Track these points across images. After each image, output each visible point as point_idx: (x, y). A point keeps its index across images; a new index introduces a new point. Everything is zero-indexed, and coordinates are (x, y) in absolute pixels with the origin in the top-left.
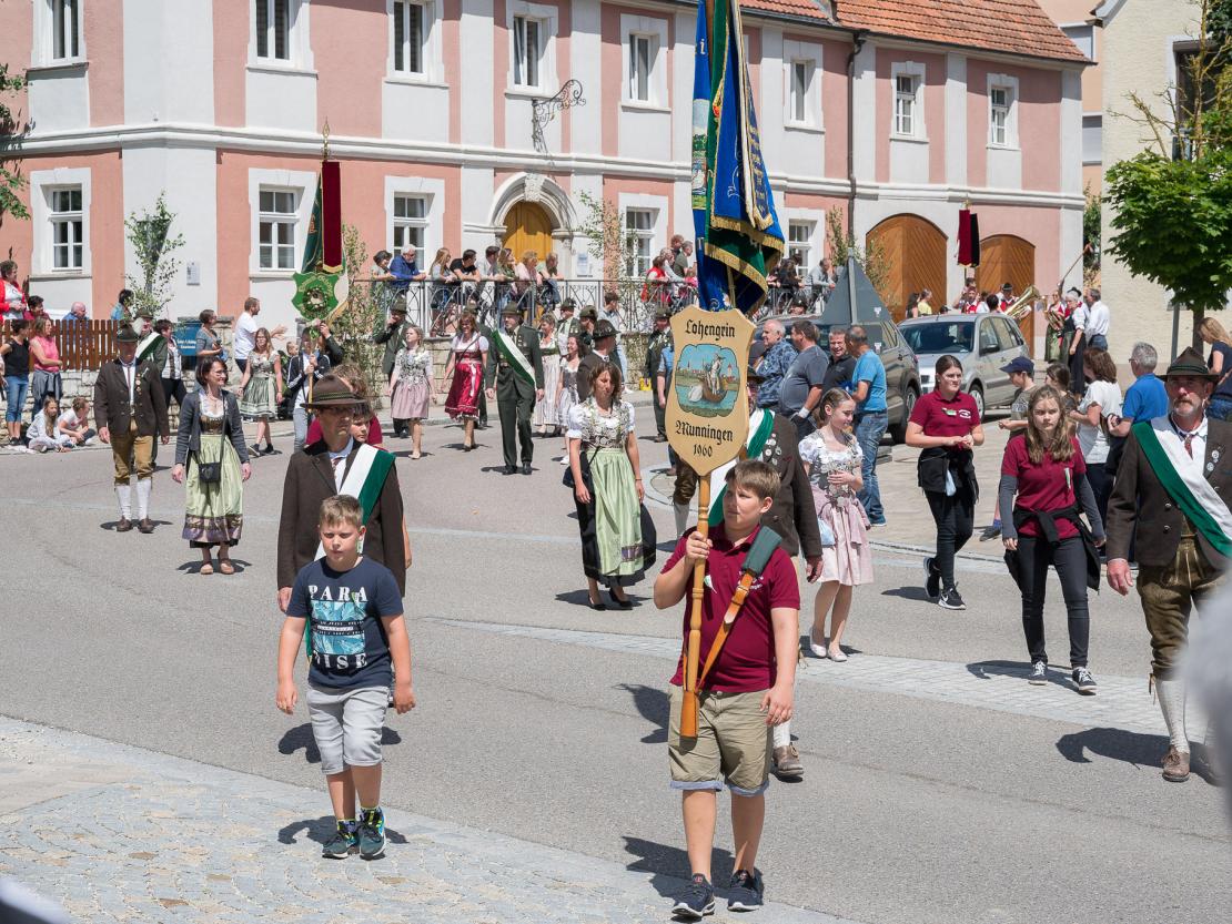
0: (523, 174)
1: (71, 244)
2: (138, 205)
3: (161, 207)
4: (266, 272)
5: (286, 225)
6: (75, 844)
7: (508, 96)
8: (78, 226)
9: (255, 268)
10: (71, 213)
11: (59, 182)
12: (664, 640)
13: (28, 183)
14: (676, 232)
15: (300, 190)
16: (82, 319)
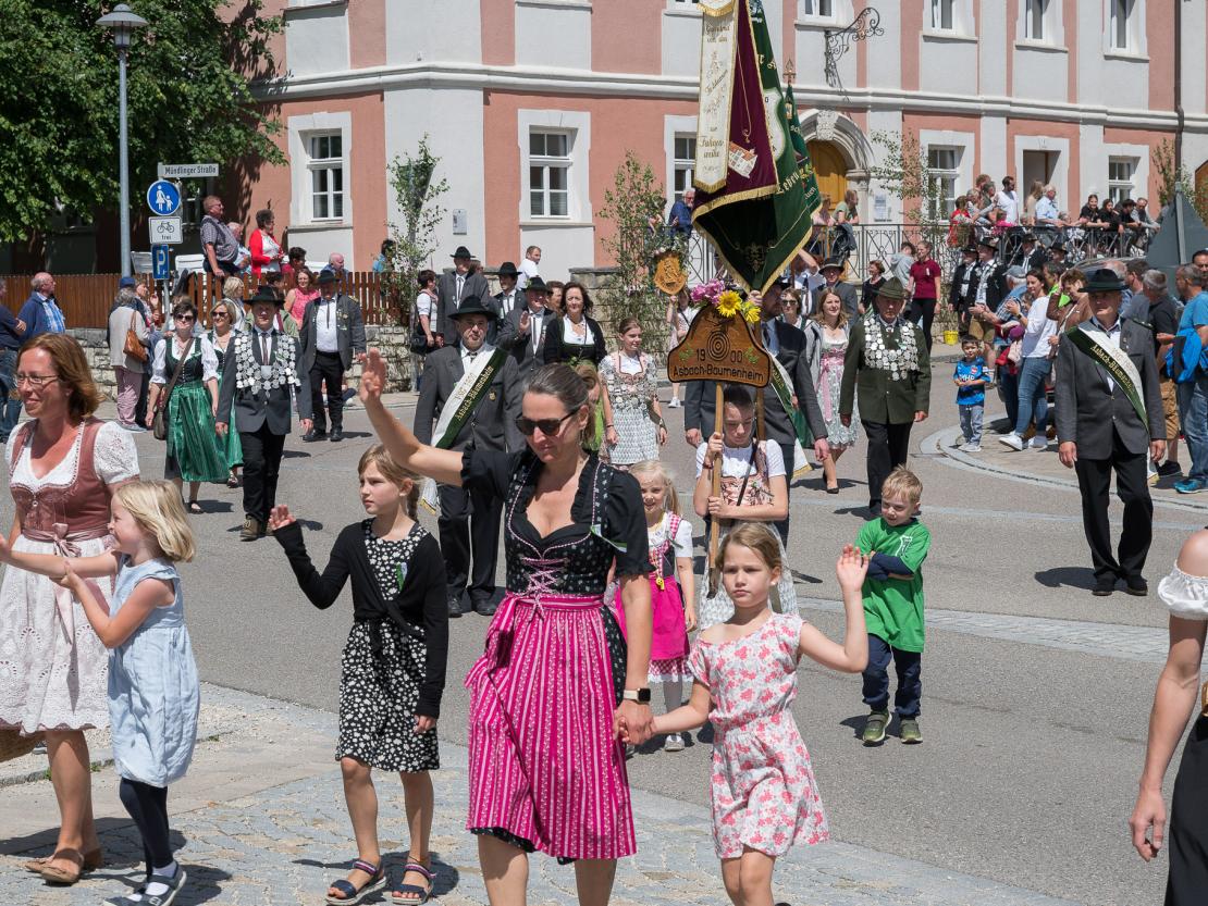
0: (814, 111)
1: (331, 192)
2: (400, 149)
3: (424, 151)
4: (538, 220)
5: (558, 169)
6: (313, 830)
7: (800, 27)
8: (338, 173)
9: (525, 215)
10: (330, 160)
11: (318, 128)
12: (969, 614)
13: (286, 128)
14: (983, 172)
15: (574, 131)
16: (341, 272)
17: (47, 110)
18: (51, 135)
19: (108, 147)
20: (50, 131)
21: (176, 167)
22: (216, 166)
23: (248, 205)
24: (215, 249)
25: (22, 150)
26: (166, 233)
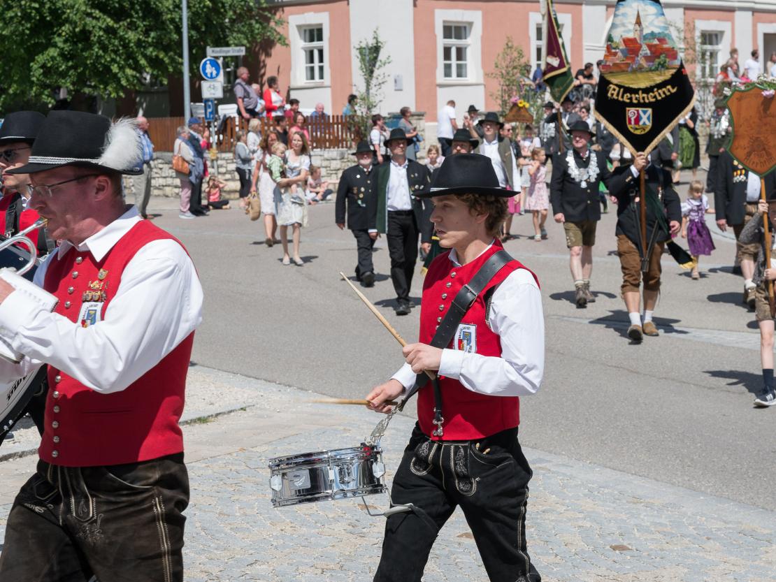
1: (316, 64)
2: (360, 36)
3: (376, 38)
4: (448, 81)
5: (461, 48)
8: (321, 52)
9: (440, 78)
10: (316, 44)
11: (307, 23)
13: (288, 23)
14: (736, 45)
15: (471, 24)
16: (323, 115)
17: (137, 13)
18: (139, 29)
19: (175, 36)
20: (139, 26)
21: (218, 49)
22: (243, 48)
23: (264, 74)
24: (243, 101)
25: (122, 39)
26: (213, 91)
